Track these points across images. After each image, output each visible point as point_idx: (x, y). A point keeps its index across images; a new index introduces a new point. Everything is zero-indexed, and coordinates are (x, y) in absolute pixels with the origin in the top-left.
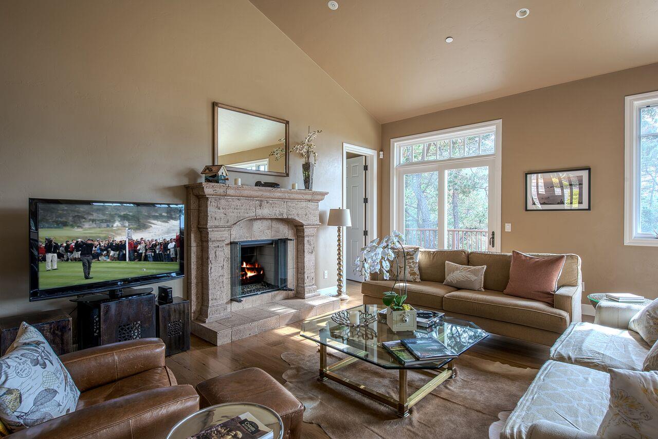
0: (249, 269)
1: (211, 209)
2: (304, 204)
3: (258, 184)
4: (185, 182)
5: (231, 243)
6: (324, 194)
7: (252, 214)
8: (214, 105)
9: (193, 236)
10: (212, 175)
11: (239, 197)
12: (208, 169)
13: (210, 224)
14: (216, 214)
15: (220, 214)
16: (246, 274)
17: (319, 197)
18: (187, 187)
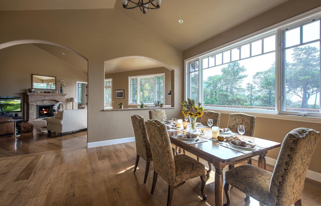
0: (45, 111)
1: (30, 98)
2: (59, 97)
3: (45, 92)
4: (24, 92)
5: (37, 105)
6: (66, 94)
7: (42, 99)
8: (32, 75)
9: (25, 104)
10: (30, 91)
11: (38, 95)
12: (29, 89)
13: (29, 101)
14: (31, 99)
15: (32, 99)
16: (44, 112)
17: (64, 95)
18: (23, 93)
